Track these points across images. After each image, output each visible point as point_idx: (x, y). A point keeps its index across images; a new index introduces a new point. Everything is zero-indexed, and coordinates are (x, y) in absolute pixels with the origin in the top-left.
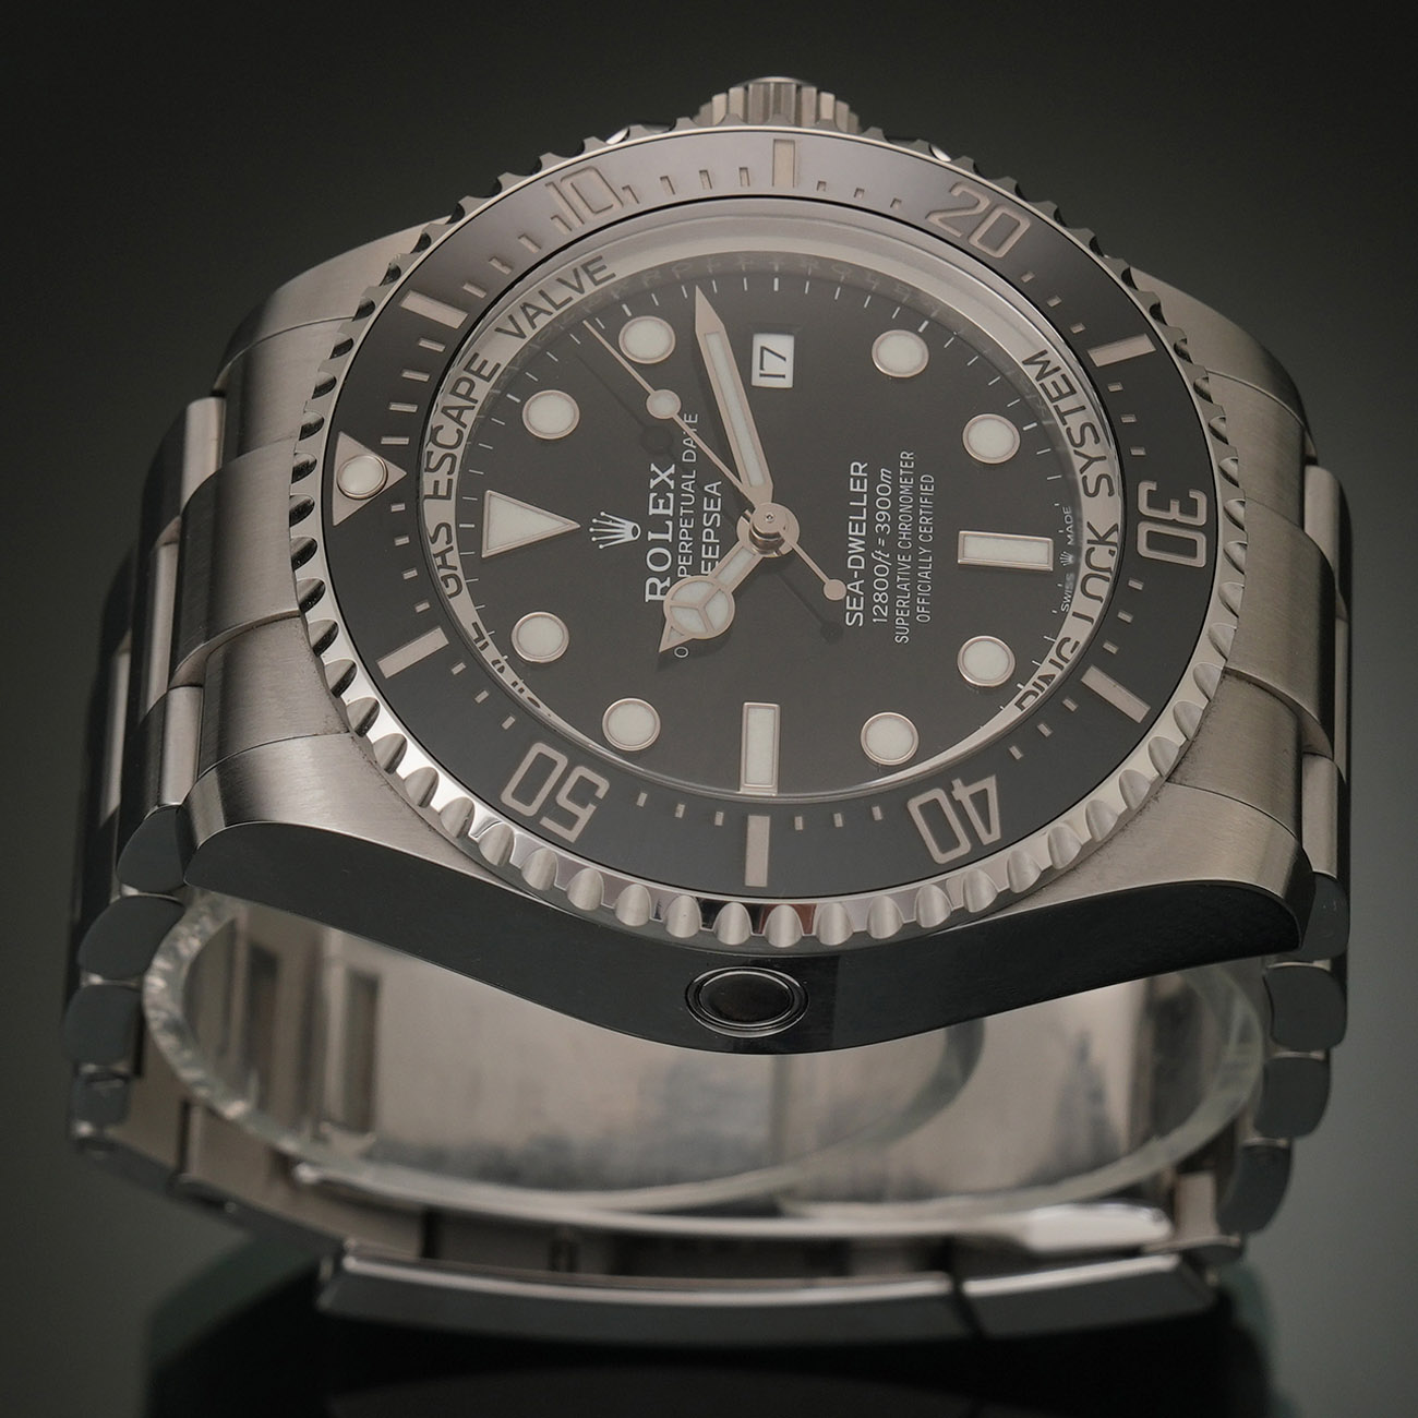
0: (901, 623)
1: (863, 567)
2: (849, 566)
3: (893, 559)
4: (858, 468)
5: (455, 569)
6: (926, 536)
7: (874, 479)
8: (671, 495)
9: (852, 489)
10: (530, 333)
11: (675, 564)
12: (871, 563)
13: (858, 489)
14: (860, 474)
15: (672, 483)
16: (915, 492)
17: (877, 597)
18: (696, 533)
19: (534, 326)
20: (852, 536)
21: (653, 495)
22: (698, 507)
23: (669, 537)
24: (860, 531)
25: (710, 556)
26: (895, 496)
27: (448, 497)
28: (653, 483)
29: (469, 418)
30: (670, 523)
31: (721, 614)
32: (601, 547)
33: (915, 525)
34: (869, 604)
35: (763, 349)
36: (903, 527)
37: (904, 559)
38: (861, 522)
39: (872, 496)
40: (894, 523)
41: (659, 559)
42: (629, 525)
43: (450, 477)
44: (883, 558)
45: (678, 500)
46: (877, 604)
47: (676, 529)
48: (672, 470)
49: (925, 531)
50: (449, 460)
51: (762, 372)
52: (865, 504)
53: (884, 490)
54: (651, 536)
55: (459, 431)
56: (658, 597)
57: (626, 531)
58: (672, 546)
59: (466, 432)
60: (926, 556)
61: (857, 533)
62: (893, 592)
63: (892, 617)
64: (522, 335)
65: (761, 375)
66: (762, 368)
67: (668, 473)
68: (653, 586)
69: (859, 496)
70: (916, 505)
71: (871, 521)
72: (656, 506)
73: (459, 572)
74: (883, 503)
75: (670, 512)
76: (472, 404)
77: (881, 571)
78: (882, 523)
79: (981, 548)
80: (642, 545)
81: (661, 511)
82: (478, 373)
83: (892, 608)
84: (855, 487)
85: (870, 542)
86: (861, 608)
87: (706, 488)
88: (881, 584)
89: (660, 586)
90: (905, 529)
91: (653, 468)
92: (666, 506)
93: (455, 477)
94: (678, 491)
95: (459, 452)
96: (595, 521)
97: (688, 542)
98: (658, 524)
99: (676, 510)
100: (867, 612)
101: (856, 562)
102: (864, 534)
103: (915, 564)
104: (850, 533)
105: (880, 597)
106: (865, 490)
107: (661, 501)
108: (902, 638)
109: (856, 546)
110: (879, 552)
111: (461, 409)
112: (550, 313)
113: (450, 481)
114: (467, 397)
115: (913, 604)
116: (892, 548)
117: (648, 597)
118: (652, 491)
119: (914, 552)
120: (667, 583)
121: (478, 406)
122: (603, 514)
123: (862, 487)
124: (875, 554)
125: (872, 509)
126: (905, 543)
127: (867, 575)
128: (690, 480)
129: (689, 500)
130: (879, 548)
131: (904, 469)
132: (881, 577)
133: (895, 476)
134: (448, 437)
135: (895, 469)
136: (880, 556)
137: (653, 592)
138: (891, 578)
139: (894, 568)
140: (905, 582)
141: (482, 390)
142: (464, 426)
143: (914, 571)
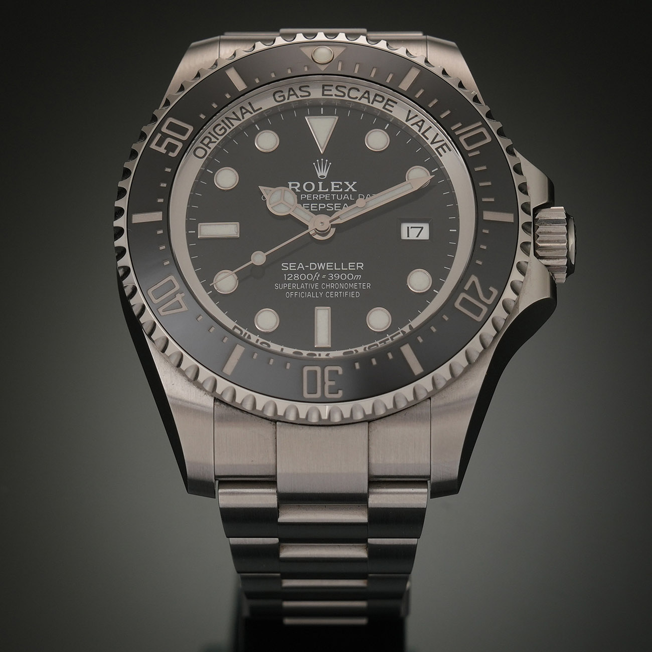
0: (284, 286)
1: (311, 269)
2: (311, 264)
3: (316, 281)
4: (361, 266)
5: (288, 99)
6: (328, 295)
7: (355, 272)
8: (341, 190)
9: (350, 263)
10: (409, 124)
11: (306, 193)
12: (313, 272)
13: (350, 266)
14: (358, 267)
15: (347, 190)
16: (351, 290)
18: (323, 201)
19: (412, 125)
20: (326, 264)
21: (341, 183)
22: (336, 201)
23: (320, 190)
24: (329, 268)
25: (312, 207)
26: (347, 281)
27: (323, 95)
28: (347, 183)
29: (364, 101)
30: (327, 190)
31: (279, 210)
32: (314, 164)
33: (334, 290)
34: (293, 272)
35: (422, 228)
36: (333, 285)
37: (316, 286)
38: (333, 267)
39: (347, 272)
40: (334, 281)
41: (309, 187)
42: (325, 174)
43: (334, 95)
44: (316, 278)
45: (339, 193)
46: (293, 276)
47: (325, 193)
48: (354, 190)
49: (331, 294)
50: (342, 94)
51: (410, 228)
52: (342, 269)
53: (350, 277)
54: (320, 183)
55: (357, 98)
56: (291, 187)
57: (322, 173)
58: (316, 191)
59: (357, 100)
60: (319, 295)
61: (328, 266)
62: (299, 282)
63: (288, 282)
64: (407, 120)
65: (408, 228)
66: (411, 228)
67: (352, 188)
68: (296, 185)
69: (346, 266)
70: (344, 290)
71: (334, 272)
72: (335, 185)
73: (286, 101)
74: (343, 277)
75: (333, 190)
76: (371, 101)
77: (310, 277)
78: (333, 276)
79: (323, 317)
80: (316, 180)
81: (333, 187)
82: (387, 104)
83: (292, 282)
84: (351, 265)
85: (322, 272)
86: (290, 269)
87: (345, 204)
88: (303, 277)
89: (296, 188)
90: (332, 286)
91: (354, 183)
92: (335, 189)
93: (334, 97)
94: (344, 193)
95: (346, 98)
96: (327, 161)
97: (318, 198)
98: (327, 185)
99: (333, 193)
100: (289, 271)
101: (313, 266)
102: (327, 269)
103: (314, 290)
104: (327, 264)
105: (296, 276)
106: (350, 269)
107: (338, 186)
108: (277, 286)
109: (321, 266)
110: (319, 276)
111: (368, 98)
112: (419, 131)
113: (332, 95)
114: (374, 100)
115: (294, 290)
116: (321, 281)
117: (290, 183)
118: (343, 183)
119: (320, 290)
120: (297, 190)
121: (370, 104)
122: (330, 164)
123: (351, 268)
124: (318, 274)
125: (340, 272)
126: (324, 286)
127: (307, 271)
128: (349, 198)
129: (339, 197)
130: (321, 276)
131: (362, 285)
132: (306, 277)
133: (358, 281)
134: (353, 94)
135: (361, 281)
136: (317, 276)
137: (293, 185)
138: (306, 281)
139: (311, 282)
140: (305, 287)
141: (378, 106)
142: (359, 100)
143: (311, 290)
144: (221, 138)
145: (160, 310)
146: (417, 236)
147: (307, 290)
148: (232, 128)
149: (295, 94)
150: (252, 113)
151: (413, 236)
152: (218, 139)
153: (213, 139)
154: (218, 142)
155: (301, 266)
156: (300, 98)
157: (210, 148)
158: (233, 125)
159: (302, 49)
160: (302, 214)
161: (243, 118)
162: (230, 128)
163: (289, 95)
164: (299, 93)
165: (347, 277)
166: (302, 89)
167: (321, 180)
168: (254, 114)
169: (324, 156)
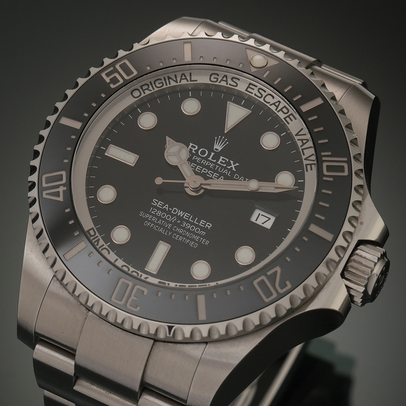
0: (147, 216)
1: (172, 212)
2: (174, 208)
3: (171, 222)
4: (209, 226)
5: (220, 82)
6: (175, 236)
7: (202, 229)
8: (225, 165)
9: (202, 221)
10: (296, 138)
11: (199, 156)
12: (173, 215)
13: (201, 222)
14: (207, 225)
15: (229, 167)
16: (193, 240)
17: (159, 212)
18: (208, 167)
19: (298, 140)
20: (185, 214)
21: (227, 160)
22: (217, 171)
23: (210, 159)
24: (186, 217)
25: (197, 168)
26: (194, 232)
27: (246, 90)
28: (232, 162)
29: (273, 108)
30: (215, 161)
31: (172, 160)
32: (216, 138)
33: (181, 235)
34: (158, 209)
35: (270, 219)
37: (169, 226)
38: (189, 218)
39: (197, 226)
40: (184, 228)
41: (203, 153)
42: (220, 149)
43: (254, 94)
44: (173, 220)
45: (222, 167)
46: (157, 211)
47: (212, 162)
48: (234, 169)
49: (177, 237)
50: (260, 96)
51: (261, 215)
52: (195, 222)
53: (197, 230)
54: (213, 154)
55: (269, 103)
56: (190, 147)
57: (218, 147)
58: (206, 158)
59: (268, 105)
60: (168, 233)
61: (185, 215)
62: (159, 218)
63: (151, 214)
64: (297, 135)
65: (260, 214)
66: (262, 215)
67: (233, 168)
68: (195, 147)
69: (199, 221)
70: (188, 238)
71: (187, 222)
72: (223, 159)
73: (217, 83)
74: (193, 228)
75: (219, 163)
76: (278, 110)
77: (168, 217)
78: (185, 225)
79: (162, 250)
80: (211, 149)
81: (220, 160)
82: (288, 116)
83: (154, 215)
84: (202, 222)
85: (179, 218)
86: (158, 206)
87: (222, 177)
88: (164, 215)
89: (194, 149)
90: (181, 231)
91: (237, 164)
92: (221, 162)
93: (253, 95)
94: (225, 168)
95: (262, 100)
96: (226, 139)
97: (205, 164)
98: (217, 157)
99: (218, 165)
100: (156, 207)
101: (175, 211)
102: (184, 217)
103: (167, 229)
104: (186, 214)
105: (159, 213)
106: (200, 224)
107: (224, 162)
108: (142, 214)
109: (181, 213)
110: (175, 219)
111: (277, 107)
112: (301, 146)
113: (252, 93)
114: (281, 110)
115: (152, 222)
116: (175, 224)
117: (191, 144)
118: (229, 161)
119: (171, 230)
120: (193, 152)
121: (276, 112)
122: (228, 143)
123: (201, 224)
124: (175, 218)
125: (192, 224)
126: (175, 229)
127: (169, 212)
128: (228, 173)
129: (221, 170)
130: (177, 220)
131: (202, 240)
132: (166, 216)
133: (201, 236)
134: (269, 99)
135: (204, 237)
136: (174, 219)
137: (192, 146)
138: (165, 219)
139: (168, 222)
140: (161, 223)
141: (281, 115)
142: (270, 105)
143: (164, 227)
144: (156, 89)
145: (44, 193)
146: (263, 224)
147: (161, 226)
148: (169, 86)
149: (226, 81)
150: (188, 81)
151: (260, 222)
152: (154, 89)
153: (151, 88)
154: (153, 91)
155: (166, 207)
156: (228, 86)
157: (145, 93)
158: (170, 84)
159: (248, 51)
160: (186, 170)
161: (180, 82)
162: (167, 85)
163: (222, 80)
164: (230, 81)
165: (195, 229)
166: (234, 80)
167: (214, 152)
168: (189, 82)
169: (227, 135)
